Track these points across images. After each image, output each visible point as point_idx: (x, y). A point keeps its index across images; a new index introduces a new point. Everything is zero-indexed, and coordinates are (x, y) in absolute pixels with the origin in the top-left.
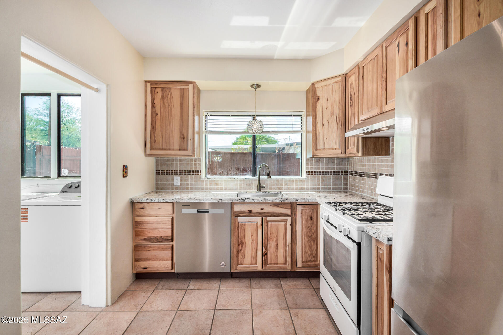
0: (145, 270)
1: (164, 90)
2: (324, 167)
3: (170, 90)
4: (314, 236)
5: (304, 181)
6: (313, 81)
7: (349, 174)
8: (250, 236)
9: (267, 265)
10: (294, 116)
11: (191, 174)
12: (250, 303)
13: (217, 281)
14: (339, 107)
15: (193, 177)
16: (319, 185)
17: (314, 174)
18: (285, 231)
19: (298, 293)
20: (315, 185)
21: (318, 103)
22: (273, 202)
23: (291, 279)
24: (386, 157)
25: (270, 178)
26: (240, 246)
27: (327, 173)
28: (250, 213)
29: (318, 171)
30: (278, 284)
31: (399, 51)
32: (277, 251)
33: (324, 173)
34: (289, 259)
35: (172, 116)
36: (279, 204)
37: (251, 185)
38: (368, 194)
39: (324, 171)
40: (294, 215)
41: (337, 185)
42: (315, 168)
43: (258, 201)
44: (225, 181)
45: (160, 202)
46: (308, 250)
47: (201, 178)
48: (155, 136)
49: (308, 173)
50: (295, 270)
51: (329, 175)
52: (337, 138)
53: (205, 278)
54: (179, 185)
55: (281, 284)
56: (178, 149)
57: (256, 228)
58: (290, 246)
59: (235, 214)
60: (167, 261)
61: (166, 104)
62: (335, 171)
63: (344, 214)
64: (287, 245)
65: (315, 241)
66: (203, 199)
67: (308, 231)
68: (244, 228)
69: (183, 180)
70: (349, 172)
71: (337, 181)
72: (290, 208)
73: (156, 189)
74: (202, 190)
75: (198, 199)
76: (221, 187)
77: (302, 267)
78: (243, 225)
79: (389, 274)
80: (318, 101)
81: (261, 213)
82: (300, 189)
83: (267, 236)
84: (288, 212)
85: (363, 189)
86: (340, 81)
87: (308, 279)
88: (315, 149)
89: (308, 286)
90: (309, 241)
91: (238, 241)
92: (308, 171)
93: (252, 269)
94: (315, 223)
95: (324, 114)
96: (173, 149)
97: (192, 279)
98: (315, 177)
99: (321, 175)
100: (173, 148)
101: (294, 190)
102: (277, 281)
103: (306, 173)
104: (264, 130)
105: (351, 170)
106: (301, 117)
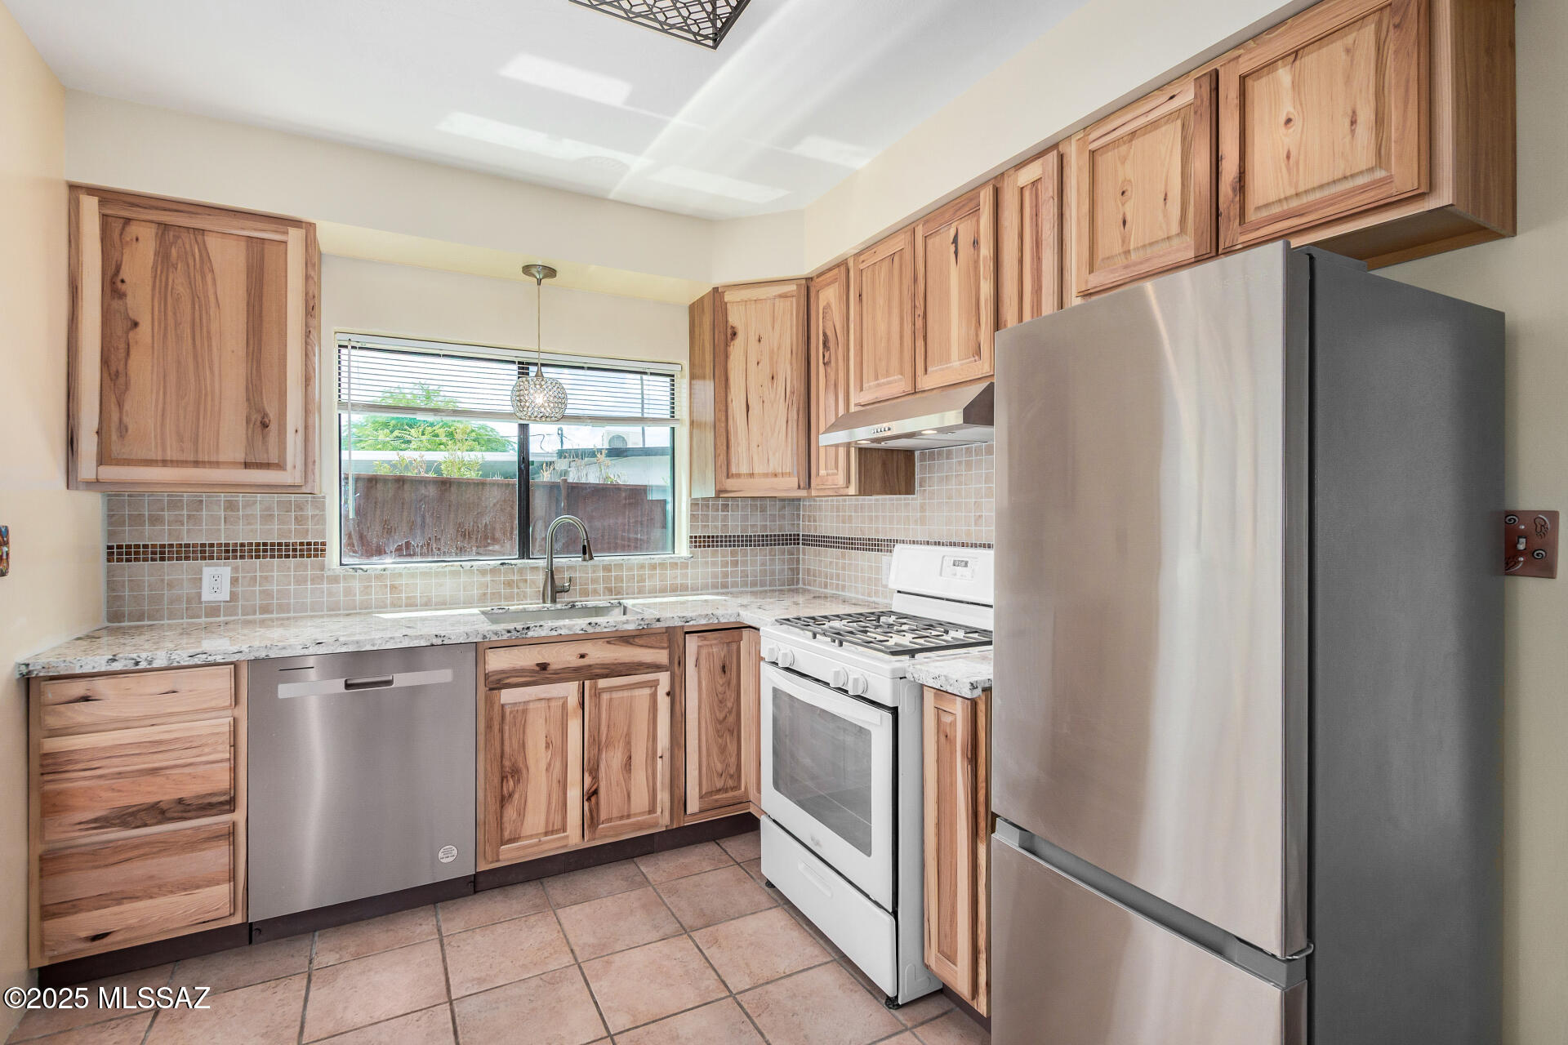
0: (97, 943)
1: (171, 233)
2: (737, 526)
3: (200, 238)
4: (731, 719)
5: (685, 566)
6: (719, 280)
7: (801, 542)
8: (544, 745)
9: (598, 825)
10: (652, 374)
11: (280, 557)
12: (567, 949)
13: (422, 914)
14: (791, 364)
15: (289, 568)
16: (725, 575)
17: (713, 546)
18: (651, 715)
19: (700, 885)
20: (715, 576)
21: (732, 347)
22: (616, 631)
23: (667, 854)
24: (905, 499)
25: (591, 558)
26: (507, 781)
27: (746, 541)
28: (543, 673)
29: (722, 537)
30: (635, 875)
31: (956, 253)
32: (630, 778)
33: (738, 541)
34: (663, 797)
35: (209, 338)
36: (634, 637)
37: (521, 585)
38: (857, 593)
39: (738, 536)
40: (677, 664)
41: (773, 573)
42: (714, 529)
43: (572, 633)
44: (425, 574)
45: (175, 664)
46: (716, 761)
47: (326, 567)
48: (127, 407)
49: (696, 542)
50: (682, 825)
51: (751, 546)
52: (787, 446)
53: (369, 918)
54: (229, 599)
55: (642, 872)
56: (240, 463)
57: (563, 717)
58: (667, 756)
59: (491, 679)
60: (208, 886)
61: (182, 289)
62: (767, 536)
63: (841, 644)
64: (659, 754)
65: (735, 733)
66: (373, 640)
67: (715, 706)
68: (521, 721)
69: (244, 577)
70: (801, 538)
71: (773, 561)
72: (666, 645)
73: (109, 620)
74: (332, 613)
75: (353, 642)
76: (407, 598)
77: (701, 811)
78: (520, 713)
79: (969, 766)
80: (732, 339)
81: (577, 670)
82: (675, 590)
83: (597, 739)
84: (662, 656)
85: (844, 581)
86: (795, 293)
87: (713, 842)
88: (725, 474)
89: (720, 861)
90: (719, 734)
91: (502, 766)
92: (696, 537)
93: (552, 846)
94: (734, 681)
95: (751, 378)
96: (216, 464)
97: (317, 933)
98: (714, 554)
99: (730, 546)
100: (213, 459)
101: (655, 595)
102: (626, 869)
103: (691, 542)
104: (568, 412)
105: (809, 531)
106: (673, 380)
